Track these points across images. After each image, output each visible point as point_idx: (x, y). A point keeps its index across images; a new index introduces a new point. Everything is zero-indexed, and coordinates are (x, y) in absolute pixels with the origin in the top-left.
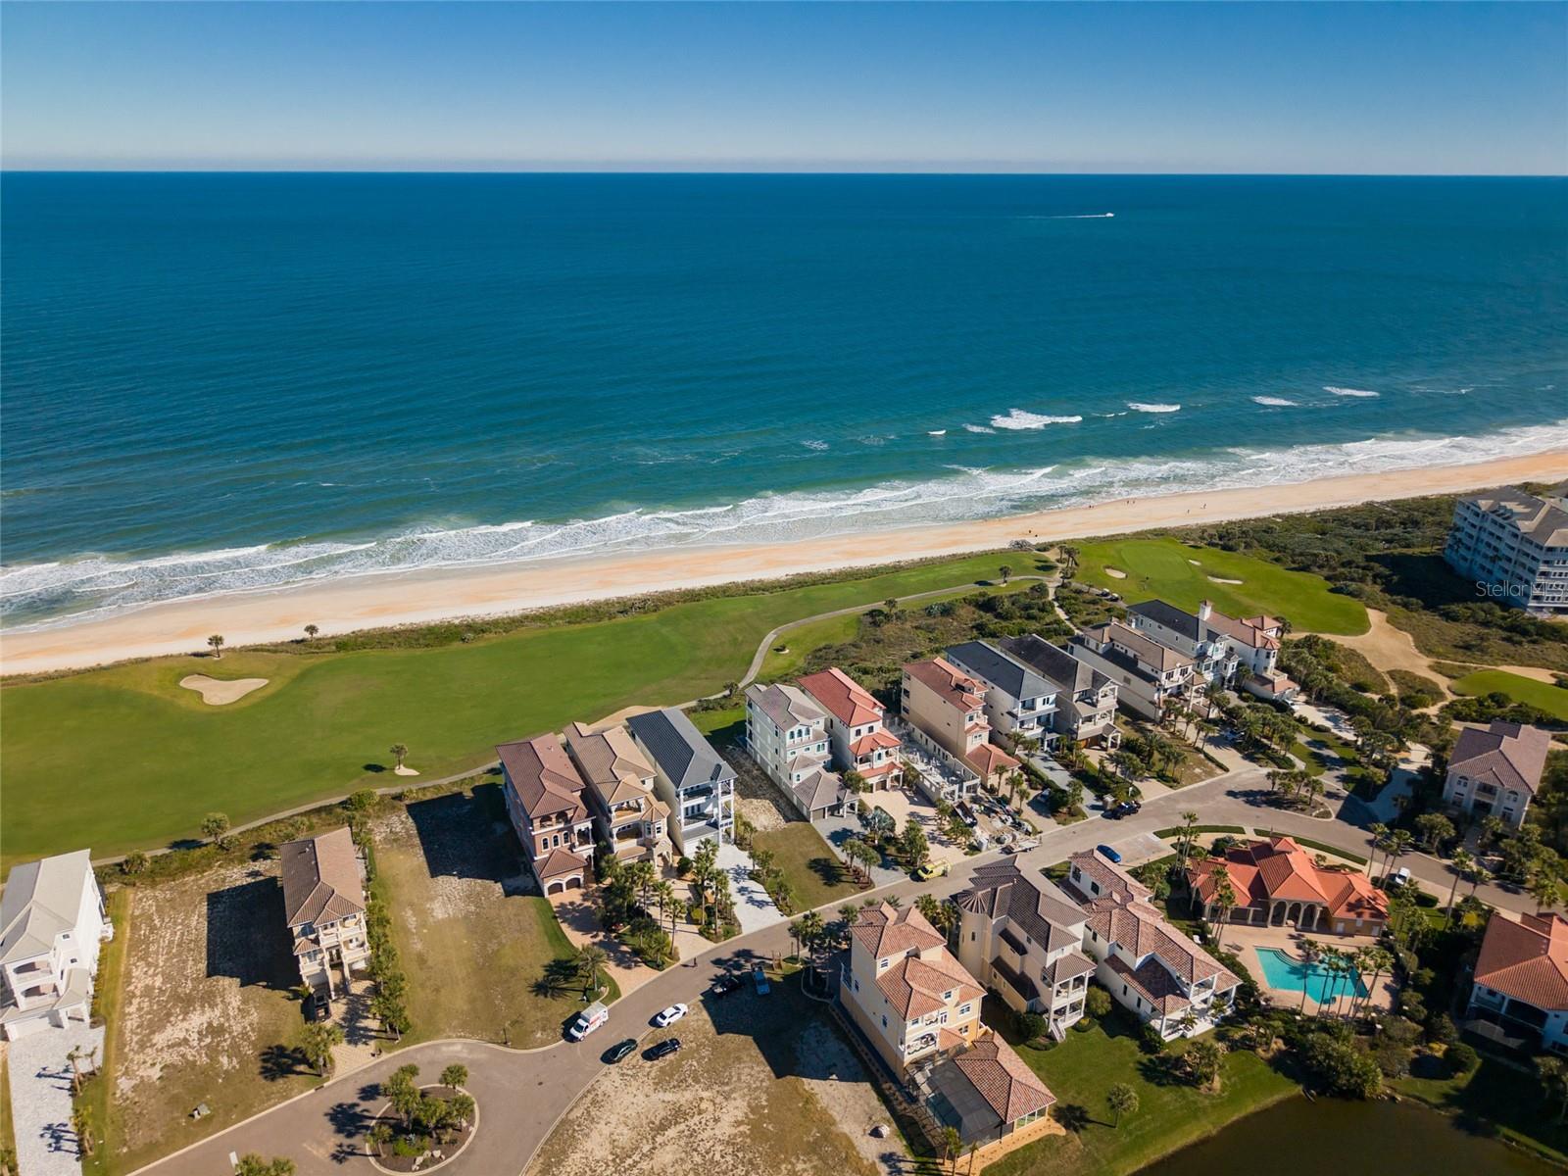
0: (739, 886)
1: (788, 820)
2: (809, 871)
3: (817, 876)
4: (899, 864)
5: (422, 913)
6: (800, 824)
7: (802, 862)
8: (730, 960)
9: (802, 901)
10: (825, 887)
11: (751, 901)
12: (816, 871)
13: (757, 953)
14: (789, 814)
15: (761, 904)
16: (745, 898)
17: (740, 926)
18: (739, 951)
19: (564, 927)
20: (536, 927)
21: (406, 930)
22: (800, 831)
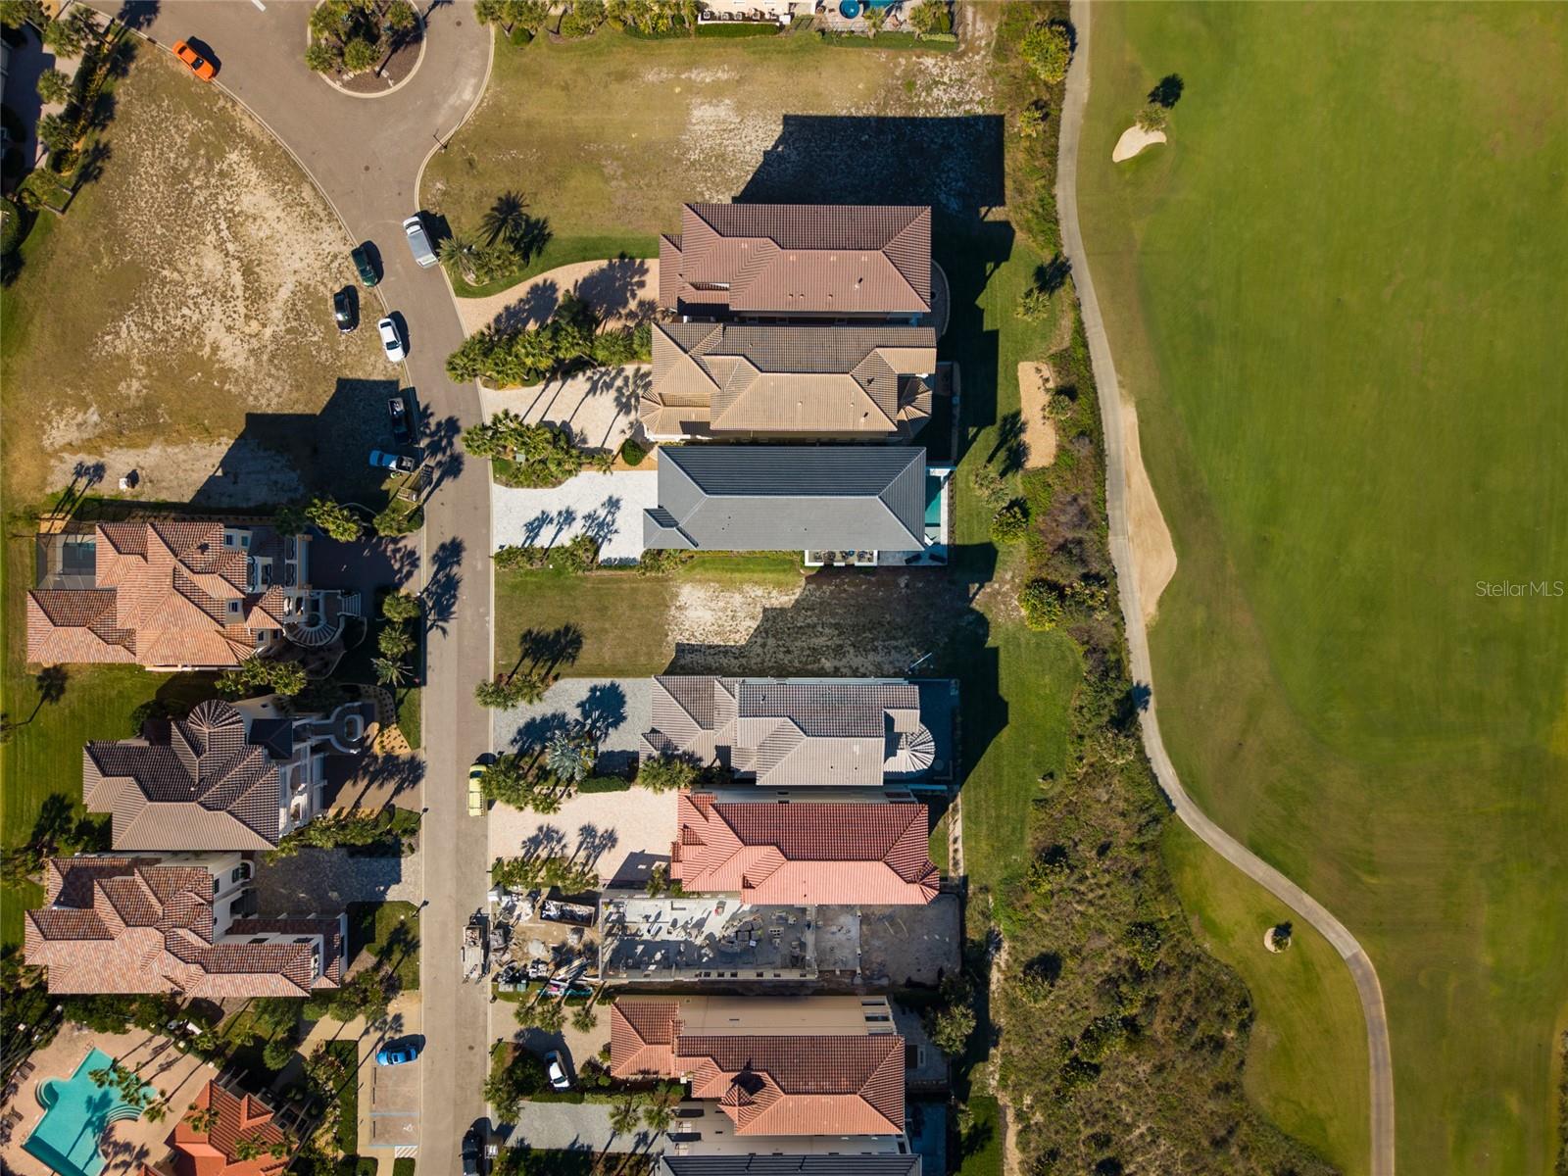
0: (579, 515)
1: (681, 649)
2: (564, 624)
3: (550, 629)
4: (521, 754)
5: (715, 92)
6: (667, 662)
7: (586, 624)
8: (450, 444)
9: (514, 587)
10: (526, 628)
11: (544, 519)
12: (558, 633)
13: (447, 483)
14: (688, 658)
15: (533, 528)
16: (554, 514)
17: (507, 485)
18: (461, 463)
19: (604, 263)
20: (623, 229)
21: (690, 65)
22: (650, 655)
